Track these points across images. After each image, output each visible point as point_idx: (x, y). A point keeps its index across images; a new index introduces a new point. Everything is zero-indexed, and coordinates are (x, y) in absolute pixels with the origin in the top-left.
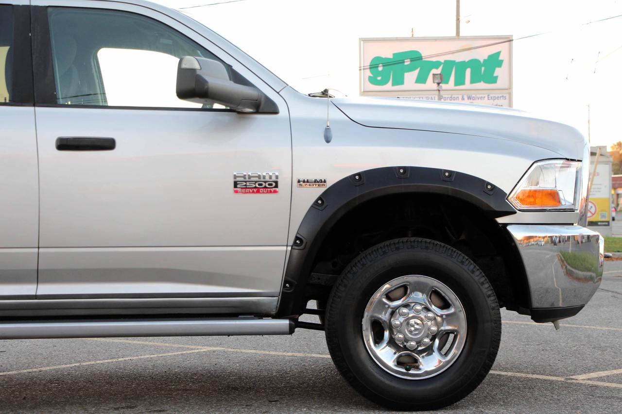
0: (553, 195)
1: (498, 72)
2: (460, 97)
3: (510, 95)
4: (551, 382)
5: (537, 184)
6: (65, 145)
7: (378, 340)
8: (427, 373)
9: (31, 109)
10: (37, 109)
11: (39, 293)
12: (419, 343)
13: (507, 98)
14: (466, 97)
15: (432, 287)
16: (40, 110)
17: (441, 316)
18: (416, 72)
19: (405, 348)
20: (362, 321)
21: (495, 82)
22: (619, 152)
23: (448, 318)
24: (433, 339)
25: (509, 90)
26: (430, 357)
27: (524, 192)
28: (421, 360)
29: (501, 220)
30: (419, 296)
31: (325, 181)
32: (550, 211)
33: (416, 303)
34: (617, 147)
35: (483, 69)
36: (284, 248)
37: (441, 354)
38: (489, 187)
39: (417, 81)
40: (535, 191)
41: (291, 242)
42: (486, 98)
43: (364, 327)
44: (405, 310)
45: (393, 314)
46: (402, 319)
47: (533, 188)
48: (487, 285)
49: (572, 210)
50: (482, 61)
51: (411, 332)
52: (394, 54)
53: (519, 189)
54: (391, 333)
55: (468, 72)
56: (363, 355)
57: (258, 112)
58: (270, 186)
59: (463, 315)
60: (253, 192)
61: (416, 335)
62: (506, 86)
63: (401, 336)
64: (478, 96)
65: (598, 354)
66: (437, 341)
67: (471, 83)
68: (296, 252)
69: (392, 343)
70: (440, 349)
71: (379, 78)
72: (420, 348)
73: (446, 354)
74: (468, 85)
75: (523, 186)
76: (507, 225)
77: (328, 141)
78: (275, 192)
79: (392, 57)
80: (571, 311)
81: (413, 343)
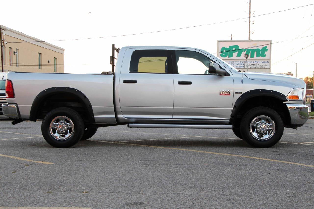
0: (297, 97)
1: (266, 53)
2: (252, 62)
3: (270, 61)
4: (294, 144)
5: (293, 94)
6: (180, 83)
7: (253, 131)
8: (265, 139)
9: (172, 74)
10: (173, 74)
11: (173, 118)
12: (264, 132)
13: (269, 62)
14: (254, 62)
15: (267, 118)
16: (174, 75)
17: (269, 126)
18: (237, 53)
19: (260, 133)
20: (250, 126)
21: (265, 57)
22: (307, 81)
23: (270, 126)
24: (267, 131)
25: (270, 59)
26: (266, 135)
27: (290, 96)
28: (264, 136)
29: (284, 103)
30: (263, 120)
31: (242, 93)
32: (296, 101)
33: (263, 122)
34: (307, 79)
35: (261, 52)
36: (231, 108)
37: (269, 135)
38: (282, 95)
39: (237, 56)
40: (293, 96)
41: (233, 107)
42: (262, 62)
43: (250, 128)
44: (260, 124)
45: (257, 125)
46: (260, 126)
47: (292, 95)
48: (281, 118)
49: (302, 101)
50: (260, 49)
51: (262, 129)
52: (229, 46)
53: (288, 96)
54: (257, 129)
55: (255, 53)
56: (250, 134)
57: (225, 76)
58: (229, 94)
59: (274, 125)
60: (224, 95)
61: (263, 130)
62: (269, 58)
63: (259, 130)
64: (259, 61)
65: (305, 139)
66: (268, 132)
67: (256, 57)
68: (234, 109)
69: (257, 132)
70: (268, 133)
71: (224, 55)
72: (264, 133)
73: (270, 135)
74: (255, 57)
75: (290, 95)
76: (286, 104)
77: (242, 83)
78: (230, 95)
79: (228, 47)
80: (301, 125)
81: (262, 132)
